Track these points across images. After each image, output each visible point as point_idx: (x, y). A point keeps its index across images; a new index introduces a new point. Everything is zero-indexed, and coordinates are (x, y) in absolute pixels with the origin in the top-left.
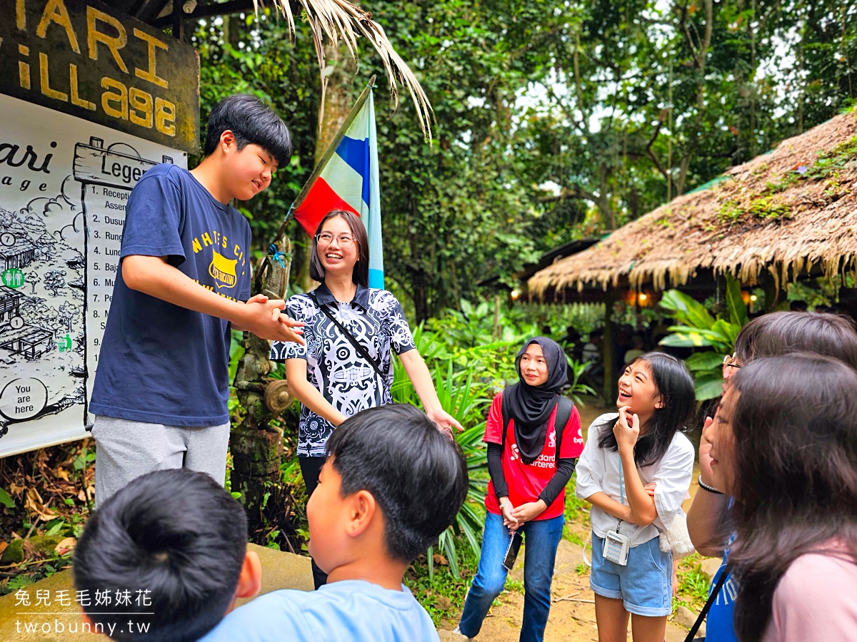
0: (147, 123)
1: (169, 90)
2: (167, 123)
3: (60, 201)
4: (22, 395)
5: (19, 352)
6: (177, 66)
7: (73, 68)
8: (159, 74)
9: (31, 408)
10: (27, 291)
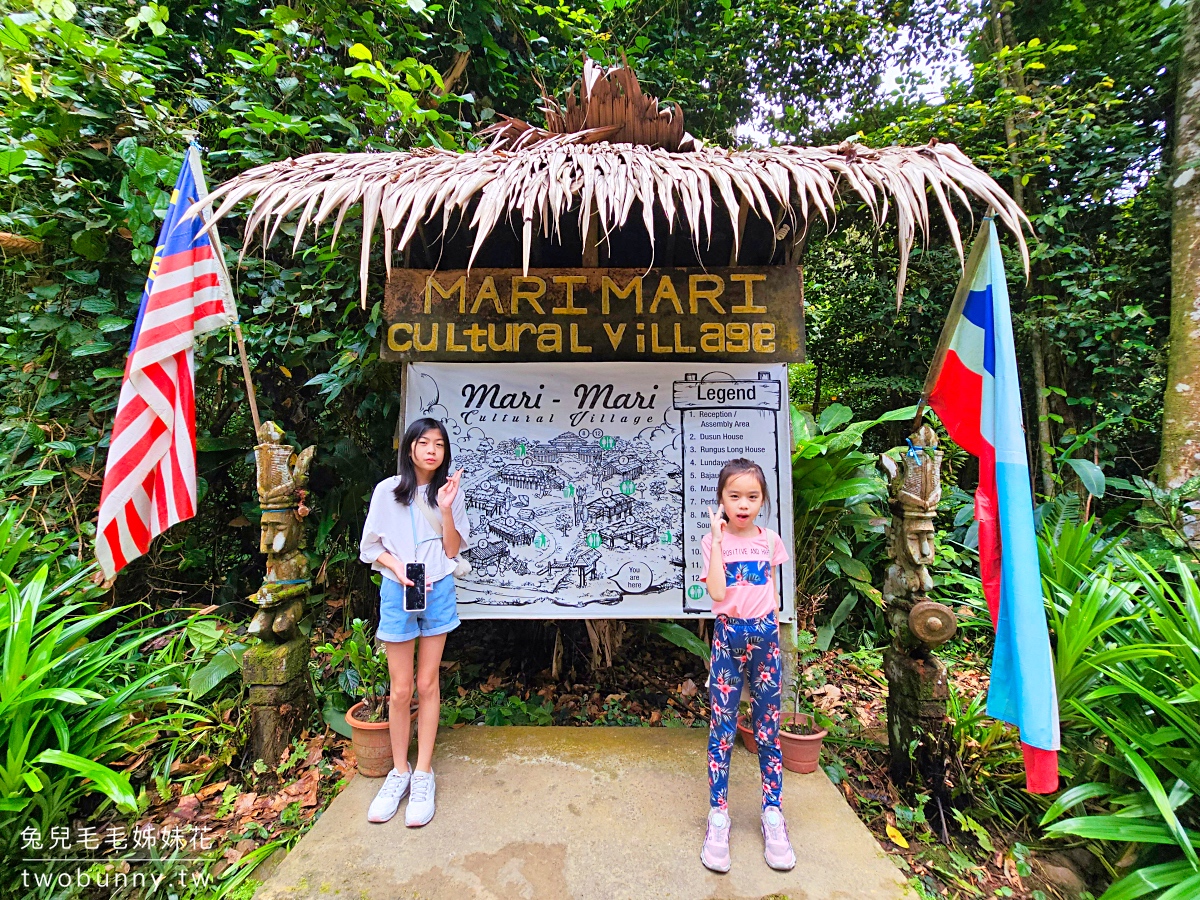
0: (745, 348)
1: (768, 312)
2: (766, 342)
3: (664, 427)
4: (633, 574)
5: (631, 542)
6: (776, 290)
7: (677, 326)
8: (756, 302)
9: (639, 585)
10: (637, 497)
